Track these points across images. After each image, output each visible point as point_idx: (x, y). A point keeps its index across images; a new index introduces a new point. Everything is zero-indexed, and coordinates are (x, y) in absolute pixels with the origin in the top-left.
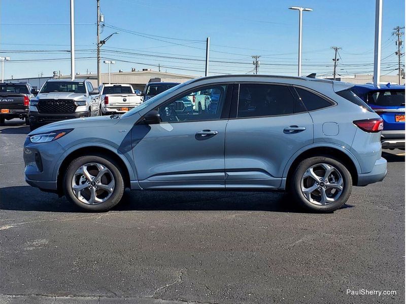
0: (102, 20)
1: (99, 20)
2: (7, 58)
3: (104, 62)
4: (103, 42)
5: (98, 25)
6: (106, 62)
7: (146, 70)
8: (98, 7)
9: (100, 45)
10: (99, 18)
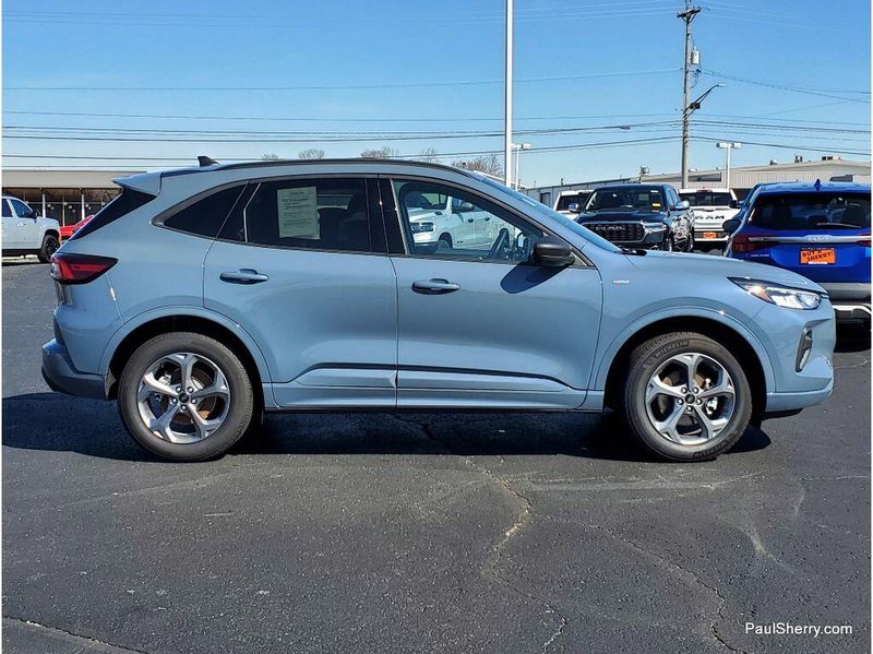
0: (696, 60)
1: (689, 61)
2: (526, 146)
3: (718, 145)
4: (696, 106)
5: (686, 73)
6: (721, 145)
7: (830, 158)
8: (688, 35)
9: (690, 111)
10: (689, 57)
